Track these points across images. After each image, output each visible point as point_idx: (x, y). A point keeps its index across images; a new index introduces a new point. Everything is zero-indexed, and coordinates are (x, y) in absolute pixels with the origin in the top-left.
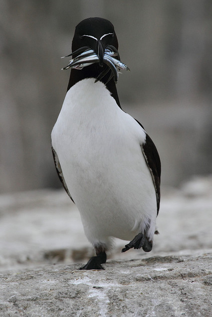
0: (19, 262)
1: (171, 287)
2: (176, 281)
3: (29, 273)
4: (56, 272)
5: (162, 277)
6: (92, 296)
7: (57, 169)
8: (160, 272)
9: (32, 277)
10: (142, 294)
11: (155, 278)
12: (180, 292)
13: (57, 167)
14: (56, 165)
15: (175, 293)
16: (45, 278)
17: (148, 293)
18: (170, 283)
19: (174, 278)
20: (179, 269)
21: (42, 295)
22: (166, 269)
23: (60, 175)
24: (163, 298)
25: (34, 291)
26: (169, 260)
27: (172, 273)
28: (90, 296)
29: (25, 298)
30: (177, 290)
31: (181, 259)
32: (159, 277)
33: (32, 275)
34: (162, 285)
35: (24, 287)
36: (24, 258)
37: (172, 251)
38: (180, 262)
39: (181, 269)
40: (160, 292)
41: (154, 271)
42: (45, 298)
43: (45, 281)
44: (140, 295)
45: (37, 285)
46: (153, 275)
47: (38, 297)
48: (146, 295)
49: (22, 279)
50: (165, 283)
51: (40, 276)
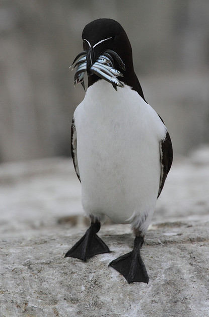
0: (34, 227)
1: (180, 251)
2: (185, 245)
3: (43, 238)
4: (69, 237)
5: (172, 241)
6: (104, 260)
7: (72, 145)
8: (170, 237)
9: (46, 242)
10: (152, 257)
11: (165, 242)
12: (189, 256)
13: (73, 143)
14: (72, 141)
15: (184, 257)
16: (58, 243)
17: (158, 257)
18: (179, 247)
19: (183, 242)
20: (188, 234)
21: (55, 259)
22: (175, 234)
23: (74, 151)
24: (173, 261)
25: (48, 255)
26: (178, 225)
27: (181, 238)
28: (102, 260)
29: (38, 261)
30: (186, 254)
31: (190, 224)
32: (169, 241)
33: (46, 240)
34: (172, 249)
35: (38, 251)
36: (37, 223)
37: (181, 216)
38: (189, 227)
39: (189, 233)
40: (169, 256)
41: (164, 236)
42: (58, 261)
43: (58, 246)
44: (151, 259)
45: (51, 250)
46: (163, 239)
47: (52, 260)
48: (156, 259)
49: (36, 243)
50: (175, 247)
51: (53, 241)
